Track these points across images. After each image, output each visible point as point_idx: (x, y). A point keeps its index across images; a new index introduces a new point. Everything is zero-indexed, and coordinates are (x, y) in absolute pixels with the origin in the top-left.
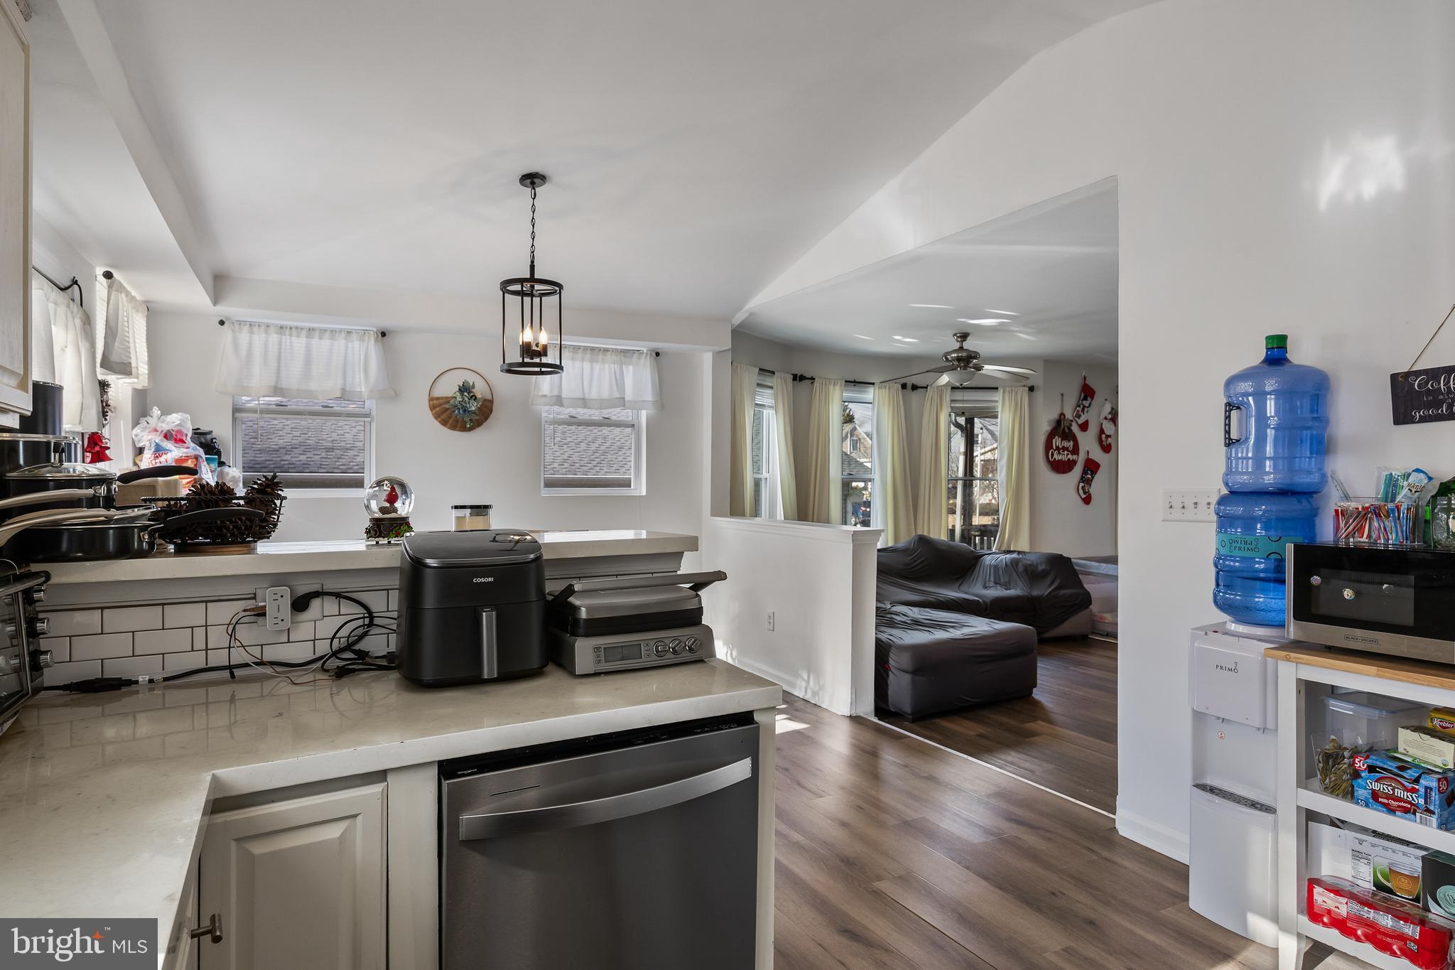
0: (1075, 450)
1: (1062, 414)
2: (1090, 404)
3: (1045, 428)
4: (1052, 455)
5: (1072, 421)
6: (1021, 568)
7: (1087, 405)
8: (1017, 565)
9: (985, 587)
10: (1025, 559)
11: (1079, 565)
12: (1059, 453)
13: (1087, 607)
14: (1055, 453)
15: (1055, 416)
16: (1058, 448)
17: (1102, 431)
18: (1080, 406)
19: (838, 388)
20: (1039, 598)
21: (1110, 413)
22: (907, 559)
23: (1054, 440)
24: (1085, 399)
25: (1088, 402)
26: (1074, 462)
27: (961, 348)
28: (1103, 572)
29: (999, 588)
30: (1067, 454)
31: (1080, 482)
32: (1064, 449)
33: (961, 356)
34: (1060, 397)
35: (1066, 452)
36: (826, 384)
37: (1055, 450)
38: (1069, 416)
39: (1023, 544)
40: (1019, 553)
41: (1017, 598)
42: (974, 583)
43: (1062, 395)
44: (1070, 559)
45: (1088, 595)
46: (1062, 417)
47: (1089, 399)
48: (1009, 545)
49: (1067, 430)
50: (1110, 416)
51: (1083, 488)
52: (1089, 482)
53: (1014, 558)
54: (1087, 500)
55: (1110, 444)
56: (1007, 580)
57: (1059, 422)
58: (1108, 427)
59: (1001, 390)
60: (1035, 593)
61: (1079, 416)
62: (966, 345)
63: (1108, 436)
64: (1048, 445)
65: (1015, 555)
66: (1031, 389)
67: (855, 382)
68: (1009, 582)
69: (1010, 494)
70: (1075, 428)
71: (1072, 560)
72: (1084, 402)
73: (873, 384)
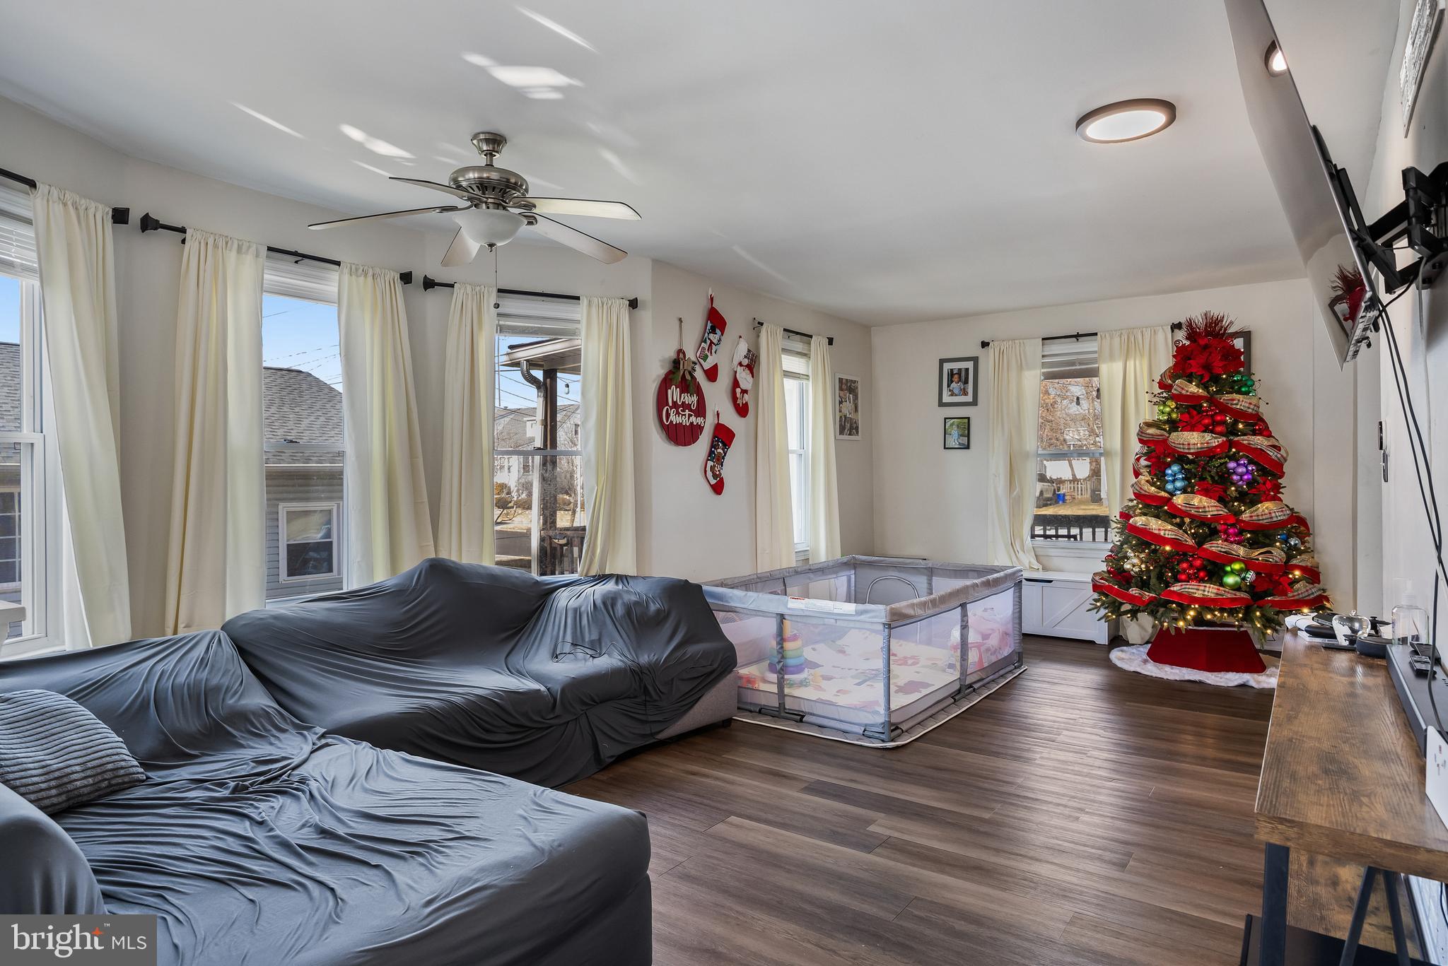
0: (701, 410)
1: (680, 351)
2: (719, 340)
3: (656, 371)
4: (668, 415)
5: (695, 364)
6: (620, 610)
7: (715, 341)
8: (613, 605)
9: (555, 656)
10: (628, 592)
11: (713, 595)
12: (678, 413)
13: (731, 671)
14: (672, 412)
15: (671, 354)
16: (675, 405)
17: (736, 384)
18: (705, 342)
19: (249, 258)
20: (651, 669)
21: (745, 357)
22: (398, 613)
23: (670, 391)
24: (713, 331)
25: (717, 336)
26: (700, 428)
27: (490, 165)
28: (751, 607)
29: (580, 655)
30: (690, 415)
31: (708, 460)
32: (686, 406)
33: (488, 178)
34: (678, 323)
35: (687, 412)
36: (216, 246)
37: (671, 408)
38: (691, 355)
39: (624, 563)
40: (619, 578)
41: (614, 674)
42: (535, 647)
43: (680, 320)
44: (699, 587)
45: (730, 648)
46: (681, 356)
47: (718, 331)
48: (603, 564)
49: (688, 377)
50: (746, 362)
51: (712, 468)
52: (719, 460)
53: (609, 592)
54: (718, 488)
55: (747, 403)
56: (595, 636)
57: (676, 363)
58: (745, 379)
59: (584, 301)
60: (644, 659)
61: (705, 358)
62: (500, 161)
63: (744, 392)
64: (661, 399)
65: (610, 586)
66: (633, 304)
67: (295, 254)
68: (600, 640)
69: (603, 478)
70: (699, 375)
71: (705, 588)
72: (711, 336)
73: (338, 263)
